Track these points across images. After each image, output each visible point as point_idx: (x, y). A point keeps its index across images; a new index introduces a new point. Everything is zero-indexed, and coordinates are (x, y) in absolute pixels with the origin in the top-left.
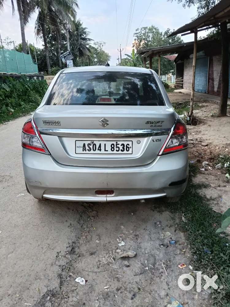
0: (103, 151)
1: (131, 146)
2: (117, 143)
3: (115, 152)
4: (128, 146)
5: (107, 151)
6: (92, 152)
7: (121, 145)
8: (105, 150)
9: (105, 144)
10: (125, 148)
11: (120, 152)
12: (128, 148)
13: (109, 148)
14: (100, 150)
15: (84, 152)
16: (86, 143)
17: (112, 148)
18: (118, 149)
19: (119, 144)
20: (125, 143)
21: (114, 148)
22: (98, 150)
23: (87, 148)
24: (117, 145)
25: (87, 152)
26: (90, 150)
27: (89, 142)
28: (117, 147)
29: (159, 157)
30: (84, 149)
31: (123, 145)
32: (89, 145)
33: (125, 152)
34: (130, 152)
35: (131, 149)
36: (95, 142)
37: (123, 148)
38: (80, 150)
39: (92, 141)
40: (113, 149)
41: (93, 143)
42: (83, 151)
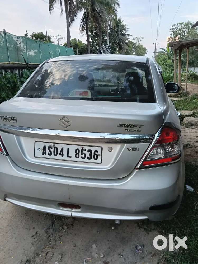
0: (65, 157)
1: (100, 153)
2: (83, 148)
3: (80, 159)
4: (96, 153)
5: (71, 157)
6: (52, 156)
7: (88, 152)
8: (68, 156)
9: (68, 149)
10: (93, 155)
11: (86, 160)
12: (96, 156)
13: (72, 153)
14: (62, 155)
15: (44, 156)
16: (47, 145)
17: (76, 154)
18: (83, 156)
19: (85, 150)
20: (93, 149)
21: (78, 154)
22: (60, 155)
23: (47, 151)
24: (82, 150)
25: (47, 156)
26: (50, 154)
27: (51, 145)
28: (82, 153)
29: (136, 171)
30: (44, 152)
31: (90, 151)
32: (49, 147)
33: (92, 160)
34: (99, 160)
35: (99, 158)
36: (56, 145)
37: (90, 155)
38: (39, 153)
39: (53, 143)
40: (77, 156)
41: (54, 146)
42: (43, 154)
